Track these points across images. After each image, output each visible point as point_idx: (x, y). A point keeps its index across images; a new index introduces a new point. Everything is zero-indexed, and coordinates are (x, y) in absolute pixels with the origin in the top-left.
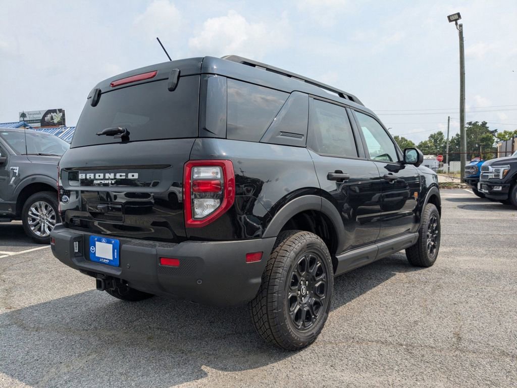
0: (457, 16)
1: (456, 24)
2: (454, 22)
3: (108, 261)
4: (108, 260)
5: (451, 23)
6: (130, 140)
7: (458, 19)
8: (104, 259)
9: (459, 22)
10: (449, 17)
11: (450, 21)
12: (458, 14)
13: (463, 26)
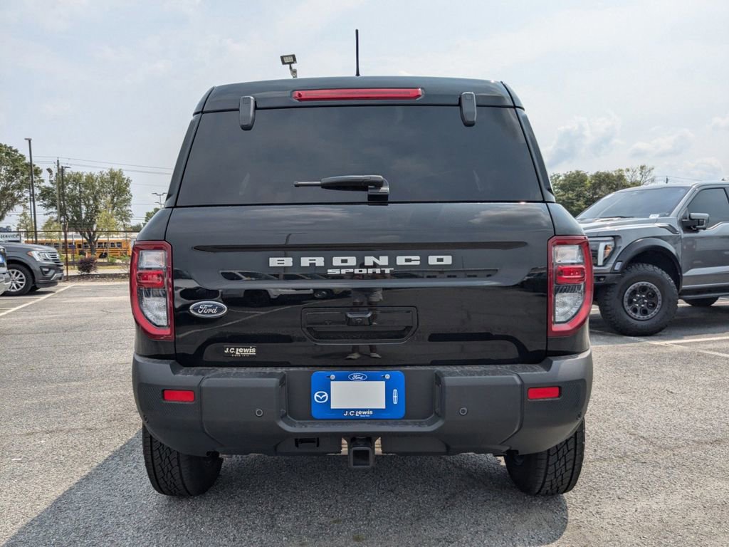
0: (292, 58)
1: (291, 68)
2: (288, 66)
3: (371, 412)
4: (371, 410)
5: (285, 66)
6: (389, 200)
7: (293, 63)
8: (355, 410)
9: (294, 66)
10: (282, 58)
11: (284, 63)
12: (294, 56)
13: (298, 72)
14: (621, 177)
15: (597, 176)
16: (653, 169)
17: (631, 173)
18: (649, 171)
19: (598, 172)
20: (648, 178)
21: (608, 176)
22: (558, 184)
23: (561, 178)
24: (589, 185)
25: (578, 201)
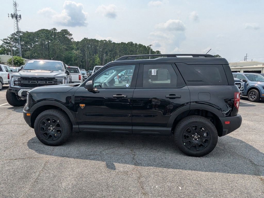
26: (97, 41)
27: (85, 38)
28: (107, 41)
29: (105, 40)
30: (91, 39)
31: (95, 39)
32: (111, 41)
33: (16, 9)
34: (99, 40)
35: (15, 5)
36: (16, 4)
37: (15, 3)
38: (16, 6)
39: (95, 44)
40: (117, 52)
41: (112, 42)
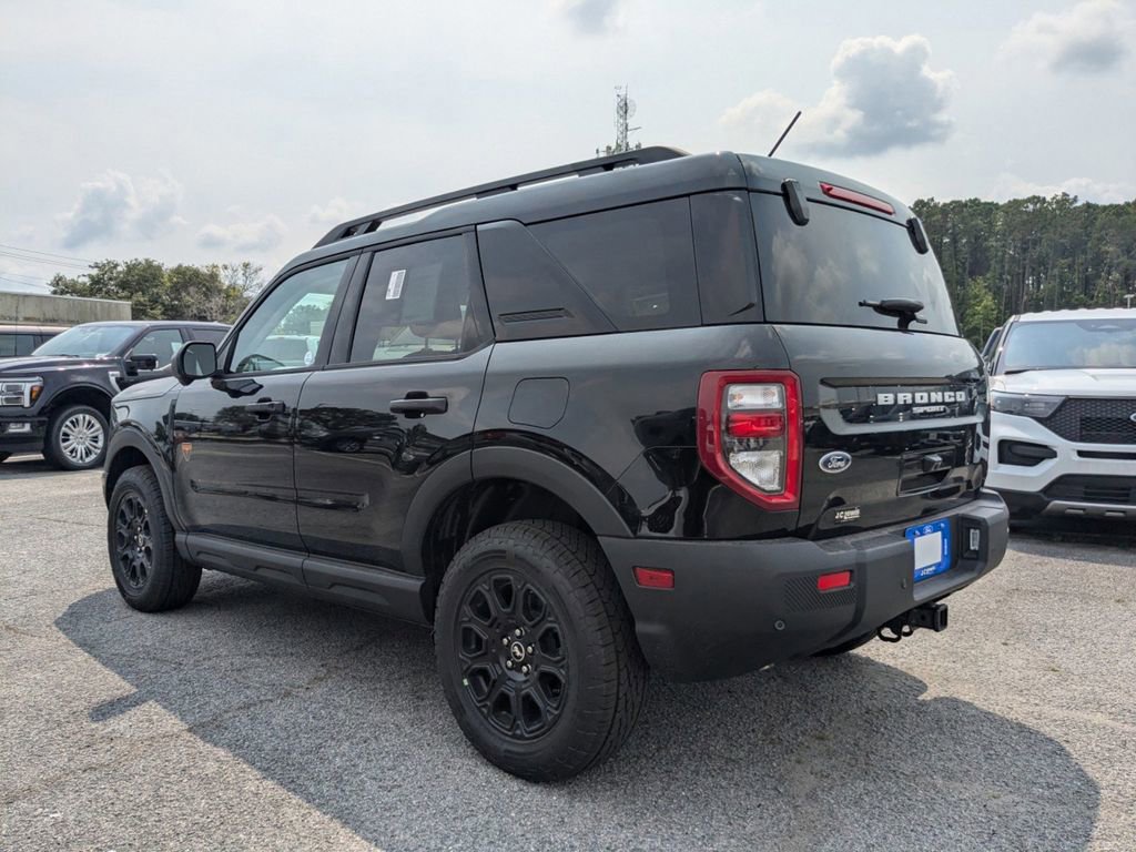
14: (213, 277)
15: (179, 271)
16: (261, 269)
17: (229, 272)
18: (256, 272)
19: (180, 266)
20: (255, 283)
21: (196, 273)
22: (116, 278)
23: (119, 269)
24: (168, 284)
25: (152, 309)
26: (990, 209)
27: (922, 201)
28: (1048, 199)
29: (1034, 197)
30: (953, 202)
31: (976, 199)
32: (1072, 197)
33: (627, 125)
34: (1001, 203)
35: (624, 108)
36: (626, 104)
37: (622, 104)
38: (626, 112)
39: (973, 223)
40: (1107, 252)
41: (1079, 204)
